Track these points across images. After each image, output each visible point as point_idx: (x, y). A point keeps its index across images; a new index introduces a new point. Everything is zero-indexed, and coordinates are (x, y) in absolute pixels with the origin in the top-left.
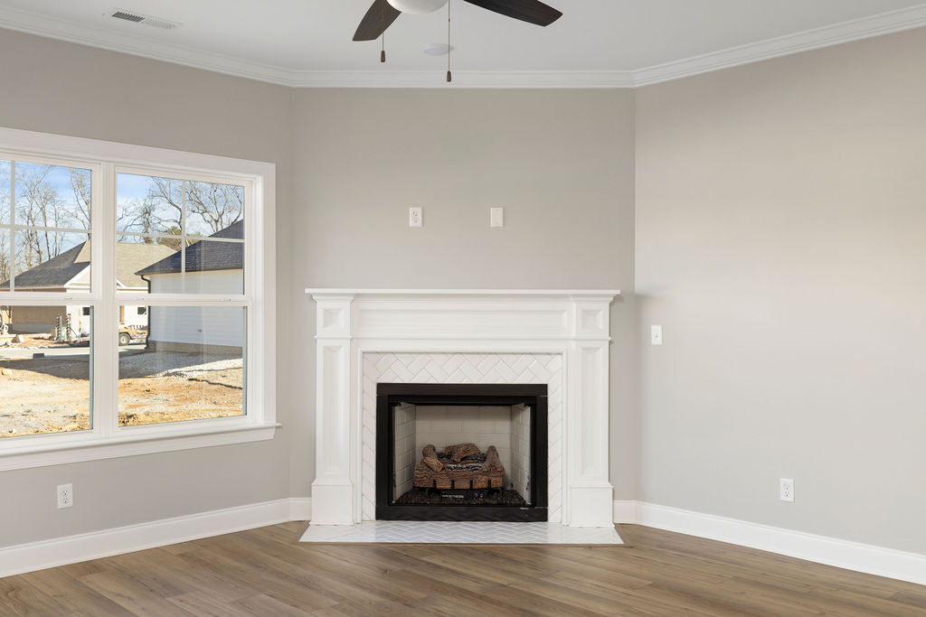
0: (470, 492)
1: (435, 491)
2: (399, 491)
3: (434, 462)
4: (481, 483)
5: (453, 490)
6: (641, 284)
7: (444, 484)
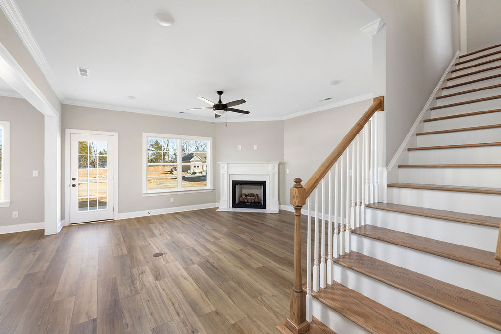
0: (251, 203)
1: (245, 203)
2: (237, 202)
3: (244, 196)
4: (253, 201)
5: (248, 202)
6: (285, 161)
7: (246, 201)
